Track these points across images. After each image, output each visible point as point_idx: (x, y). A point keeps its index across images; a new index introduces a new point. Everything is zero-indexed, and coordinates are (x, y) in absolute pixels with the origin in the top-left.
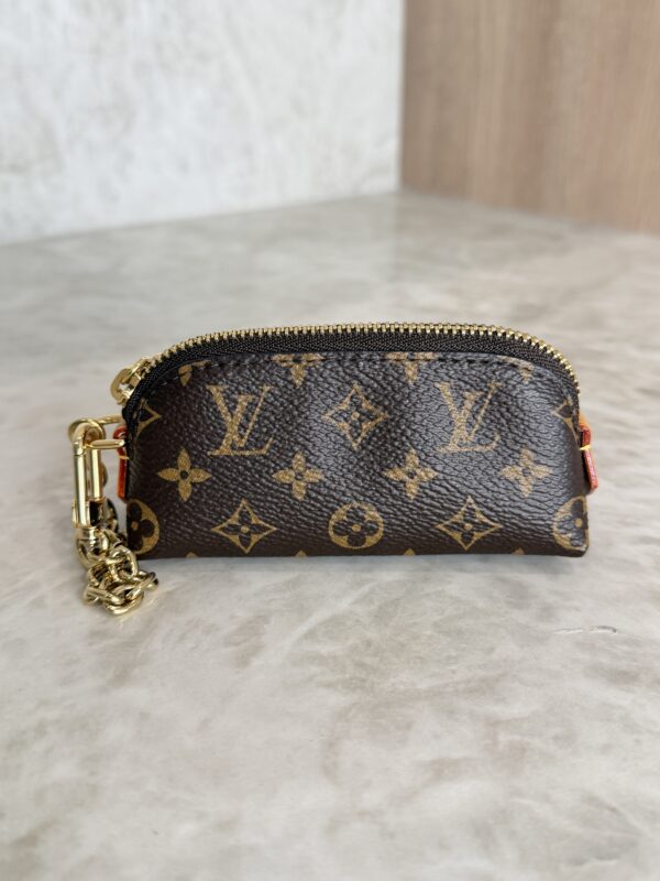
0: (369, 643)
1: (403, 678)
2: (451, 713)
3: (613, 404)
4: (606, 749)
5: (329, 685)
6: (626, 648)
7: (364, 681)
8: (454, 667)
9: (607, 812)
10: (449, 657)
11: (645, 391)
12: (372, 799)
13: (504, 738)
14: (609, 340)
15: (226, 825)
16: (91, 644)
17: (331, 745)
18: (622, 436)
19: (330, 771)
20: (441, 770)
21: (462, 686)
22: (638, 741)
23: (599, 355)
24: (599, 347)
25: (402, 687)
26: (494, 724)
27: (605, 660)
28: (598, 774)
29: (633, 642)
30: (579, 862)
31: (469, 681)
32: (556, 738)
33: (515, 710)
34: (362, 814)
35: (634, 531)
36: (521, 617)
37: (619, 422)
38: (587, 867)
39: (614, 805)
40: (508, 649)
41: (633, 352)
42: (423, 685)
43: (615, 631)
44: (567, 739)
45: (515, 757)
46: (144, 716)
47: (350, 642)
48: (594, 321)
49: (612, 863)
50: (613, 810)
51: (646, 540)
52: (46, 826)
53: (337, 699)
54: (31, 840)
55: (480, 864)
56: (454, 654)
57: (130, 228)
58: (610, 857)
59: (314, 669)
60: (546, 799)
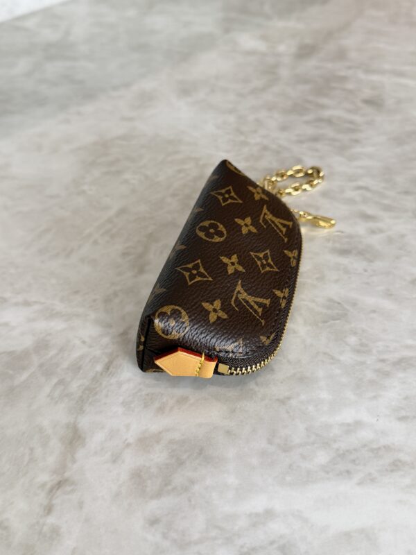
3: (349, 111)
4: (337, 281)
6: (346, 240)
9: (336, 305)
14: (350, 68)
16: (124, 258)
18: (353, 131)
22: (349, 277)
23: (344, 79)
24: (342, 73)
27: (338, 245)
28: (333, 291)
29: (350, 236)
30: (325, 322)
32: (317, 279)
35: (354, 184)
37: (351, 122)
38: (329, 323)
39: (339, 301)
41: (361, 75)
43: (342, 232)
44: (321, 278)
48: (341, 55)
49: (338, 321)
50: (339, 303)
51: (360, 188)
58: (337, 319)
60: (313, 301)
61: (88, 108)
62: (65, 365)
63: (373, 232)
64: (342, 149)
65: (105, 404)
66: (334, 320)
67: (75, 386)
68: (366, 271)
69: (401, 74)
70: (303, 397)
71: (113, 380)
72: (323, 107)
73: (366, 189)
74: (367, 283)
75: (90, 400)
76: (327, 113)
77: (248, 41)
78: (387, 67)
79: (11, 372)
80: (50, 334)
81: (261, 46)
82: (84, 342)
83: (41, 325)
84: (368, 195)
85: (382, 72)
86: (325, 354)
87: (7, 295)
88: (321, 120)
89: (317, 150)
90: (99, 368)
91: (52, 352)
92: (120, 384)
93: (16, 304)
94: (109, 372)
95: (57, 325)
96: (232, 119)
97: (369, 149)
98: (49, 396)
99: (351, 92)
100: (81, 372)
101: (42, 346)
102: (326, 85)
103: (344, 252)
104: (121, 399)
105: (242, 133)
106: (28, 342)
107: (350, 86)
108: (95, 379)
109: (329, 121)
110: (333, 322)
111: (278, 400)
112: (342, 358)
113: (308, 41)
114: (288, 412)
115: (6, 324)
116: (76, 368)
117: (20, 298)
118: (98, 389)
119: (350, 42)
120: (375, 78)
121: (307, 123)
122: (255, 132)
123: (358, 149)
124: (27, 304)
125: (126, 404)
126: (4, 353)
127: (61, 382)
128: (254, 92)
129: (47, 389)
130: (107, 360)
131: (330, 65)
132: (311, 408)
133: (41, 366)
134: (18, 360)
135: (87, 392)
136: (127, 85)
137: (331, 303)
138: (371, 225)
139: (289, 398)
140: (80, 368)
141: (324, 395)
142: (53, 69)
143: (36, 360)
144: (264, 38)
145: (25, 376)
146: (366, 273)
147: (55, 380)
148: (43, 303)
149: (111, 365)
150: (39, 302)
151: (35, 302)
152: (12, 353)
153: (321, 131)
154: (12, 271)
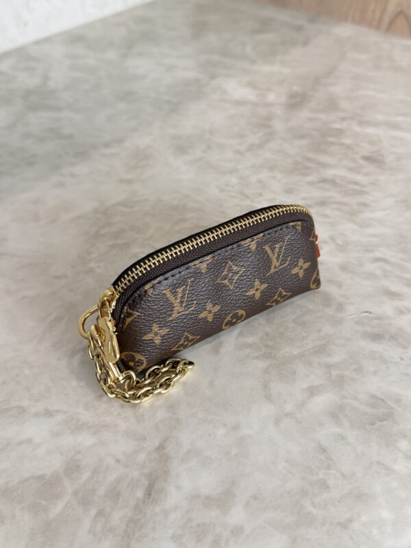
0: (267, 334)
1: (288, 350)
2: (310, 364)
3: (351, 170)
4: (375, 373)
5: (257, 358)
6: (376, 322)
7: (270, 354)
8: (306, 342)
9: (380, 401)
10: (304, 337)
11: (367, 158)
12: (289, 407)
13: (334, 373)
14: (343, 119)
17: (266, 386)
18: (360, 193)
19: (269, 398)
20: (313, 391)
21: (312, 351)
22: (388, 368)
23: (340, 132)
24: (337, 126)
25: (287, 355)
26: (329, 367)
27: (368, 329)
28: (373, 385)
29: (379, 318)
30: (373, 424)
31: (314, 348)
32: (355, 370)
33: (335, 359)
34: (287, 415)
35: (371, 255)
36: (330, 311)
37: (356, 183)
38: (376, 426)
39: (383, 398)
40: (327, 329)
41: (357, 129)
42: (295, 352)
43: (370, 313)
44: (359, 370)
45: (340, 382)
47: (260, 335)
48: (332, 105)
49: (385, 423)
50: (382, 400)
51: (378, 260)
52: (165, 440)
53: (262, 364)
54: (161, 447)
55: (337, 430)
56: (305, 335)
57: (37, 43)
58: (384, 420)
59: (248, 351)
60: (356, 398)
61: (82, 169)
62: (102, 491)
63: (401, 312)
64: (352, 215)
65: (154, 539)
66: (381, 421)
67: (118, 517)
68: (402, 359)
69: (395, 126)
70: (364, 518)
71: (158, 509)
72: (324, 165)
73: (385, 260)
74: (407, 375)
75: (137, 535)
76: (330, 173)
77: (236, 89)
78: (380, 118)
79: (43, 502)
80: (79, 452)
81: (249, 95)
82: (118, 461)
83: (68, 440)
84: (388, 268)
85: (376, 124)
86: (379, 463)
87: (25, 403)
88: (324, 181)
89: (326, 216)
90: (140, 493)
91: (86, 475)
92: (166, 514)
93: (37, 415)
94: (151, 500)
95: (86, 440)
96: (234, 180)
97: (379, 214)
98: (90, 531)
99: (349, 147)
100: (121, 498)
101: (73, 467)
102: (322, 139)
103: (377, 337)
104: (170, 532)
105: (247, 197)
106: (56, 463)
107: (347, 141)
108: (138, 508)
109: (333, 182)
110: (380, 423)
111: (339, 524)
112: (397, 467)
113: (296, 88)
114: (352, 538)
115: (29, 441)
116: (114, 494)
117: (40, 407)
118: (142, 521)
119: (339, 89)
120: (370, 130)
121: (311, 184)
122: (260, 195)
123: (367, 215)
124: (48, 413)
125: (176, 538)
126: (32, 478)
127: (101, 513)
128: (251, 148)
129: (87, 523)
130: (146, 483)
131: (323, 116)
132: (375, 531)
133: (76, 493)
134: (48, 487)
135: (132, 525)
136: (119, 141)
137: (375, 401)
138: (397, 303)
139: (350, 521)
140: (118, 494)
141: (386, 514)
142: (37, 121)
143: (69, 486)
144: (251, 85)
145: (59, 507)
146: (403, 362)
147: (93, 512)
148: (66, 412)
149: (153, 489)
150: (62, 411)
151: (57, 411)
152: (41, 477)
153: (328, 194)
154: (27, 372)
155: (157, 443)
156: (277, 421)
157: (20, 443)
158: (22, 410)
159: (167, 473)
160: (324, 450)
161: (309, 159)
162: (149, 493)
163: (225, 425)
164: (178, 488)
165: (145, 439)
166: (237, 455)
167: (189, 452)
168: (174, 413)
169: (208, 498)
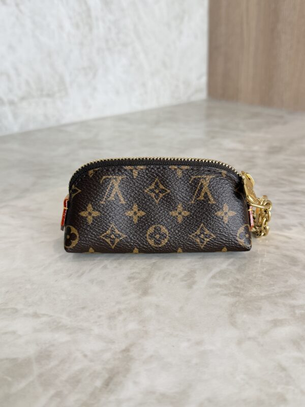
0: (238, 280)
1: (254, 292)
2: (276, 304)
5: (226, 295)
7: (238, 293)
8: (274, 288)
10: (271, 284)
12: (252, 333)
13: (298, 312)
15: (199, 343)
16: (130, 281)
17: (232, 315)
19: (234, 324)
20: (276, 323)
21: (278, 294)
25: (254, 295)
26: (293, 307)
31: (280, 292)
33: (300, 302)
34: (249, 339)
36: (297, 269)
40: (293, 281)
42: (263, 294)
46: (157, 306)
47: (230, 279)
52: (132, 345)
53: (230, 300)
54: (127, 350)
55: (297, 354)
56: (272, 283)
59: (218, 289)
62: (64, 377)
71: (112, 398)
72: (295, 183)
76: (300, 187)
77: (230, 143)
79: (10, 379)
80: (53, 345)
82: (85, 356)
83: (47, 336)
87: (20, 307)
88: (296, 191)
89: (296, 211)
90: (98, 383)
91: (53, 363)
92: (119, 403)
93: (26, 315)
95: (62, 337)
100: (80, 385)
101: (44, 356)
102: (295, 170)
106: (32, 351)
108: (93, 395)
113: (275, 144)
115: (14, 333)
116: (75, 381)
117: (31, 310)
121: (285, 192)
124: (36, 315)
126: (7, 359)
127: (58, 394)
130: (107, 376)
131: (296, 159)
133: (40, 376)
134: (18, 368)
140: (78, 382)
143: (36, 369)
145: (23, 384)
147: (52, 392)
148: (51, 316)
149: (111, 381)
150: (47, 315)
151: (44, 315)
152: (15, 360)
153: (298, 198)
154: (28, 286)
155: (123, 347)
156: (240, 343)
157: (6, 333)
158: (16, 311)
159: (128, 370)
160: (284, 369)
161: (283, 179)
162: (107, 383)
163: (189, 340)
164: (135, 383)
165: (114, 342)
166: (196, 364)
167: (151, 356)
168: (144, 327)
169: (163, 395)
